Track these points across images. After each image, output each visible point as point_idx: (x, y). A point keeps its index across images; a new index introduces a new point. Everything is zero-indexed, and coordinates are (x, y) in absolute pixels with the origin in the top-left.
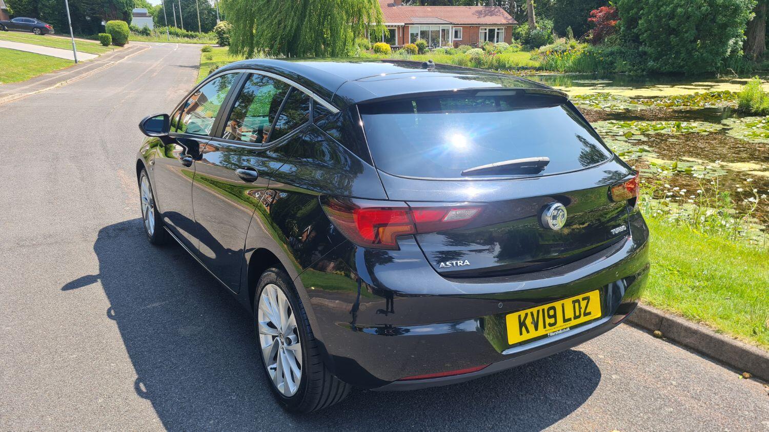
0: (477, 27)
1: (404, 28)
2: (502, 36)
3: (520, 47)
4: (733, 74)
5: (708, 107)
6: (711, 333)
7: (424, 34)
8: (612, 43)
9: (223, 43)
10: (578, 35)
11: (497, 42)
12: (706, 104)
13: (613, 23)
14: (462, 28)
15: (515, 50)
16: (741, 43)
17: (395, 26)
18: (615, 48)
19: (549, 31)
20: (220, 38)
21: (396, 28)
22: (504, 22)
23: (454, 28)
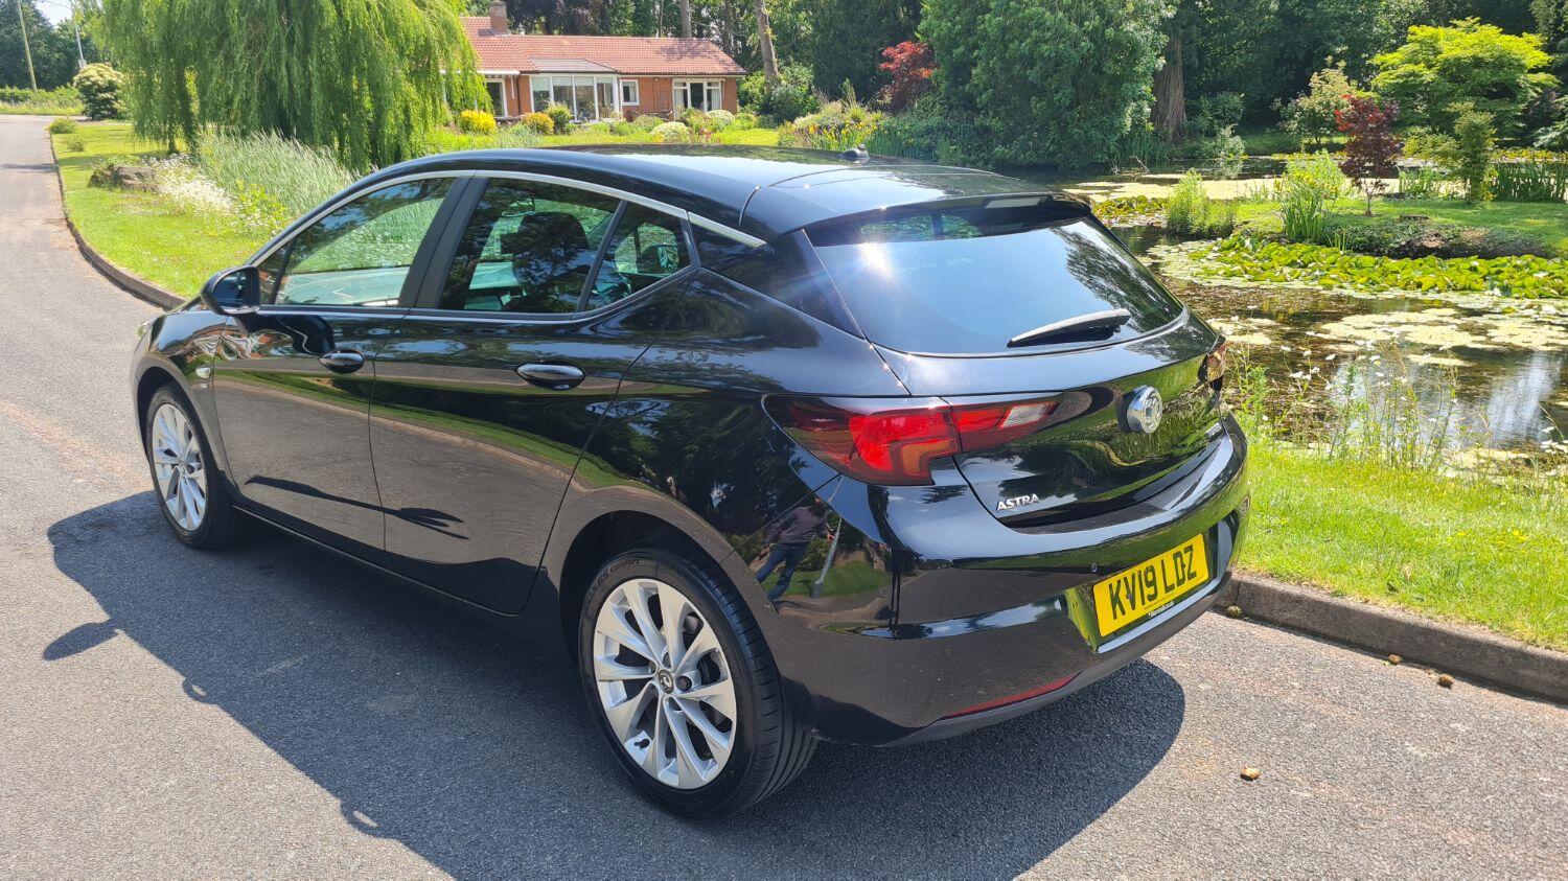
0: (666, 79)
1: (519, 81)
2: (717, 98)
3: (755, 119)
4: (1139, 165)
5: (1117, 225)
6: (1326, 599)
7: (561, 93)
8: (927, 110)
9: (97, 112)
10: (865, 95)
11: (710, 109)
12: (1113, 221)
13: (925, 73)
14: (637, 81)
15: (746, 124)
16: (1148, 110)
17: (500, 76)
18: (935, 120)
19: (805, 88)
20: (90, 101)
21: (503, 81)
22: (719, 69)
23: (621, 81)
